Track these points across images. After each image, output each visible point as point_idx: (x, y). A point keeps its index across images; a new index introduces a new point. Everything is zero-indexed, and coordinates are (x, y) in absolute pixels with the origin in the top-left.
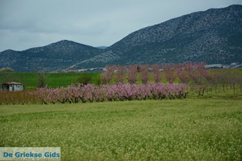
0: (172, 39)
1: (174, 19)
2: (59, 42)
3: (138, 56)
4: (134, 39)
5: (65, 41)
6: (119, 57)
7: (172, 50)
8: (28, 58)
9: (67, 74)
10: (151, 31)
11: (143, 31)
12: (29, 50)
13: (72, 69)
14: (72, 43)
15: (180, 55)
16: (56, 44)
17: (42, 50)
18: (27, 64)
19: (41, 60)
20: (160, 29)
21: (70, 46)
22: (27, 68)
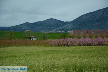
0: (100, 18)
1: (101, 9)
2: (49, 19)
3: (84, 26)
4: (82, 18)
5: (52, 19)
6: (75, 26)
7: (100, 23)
8: (35, 26)
9: (55, 33)
10: (90, 15)
11: (86, 15)
12: (36, 22)
13: (54, 31)
14: (54, 19)
15: (103, 26)
16: (47, 20)
17: (41, 22)
18: (35, 29)
19: (41, 27)
20: (94, 14)
21: (54, 21)
22: (34, 30)
